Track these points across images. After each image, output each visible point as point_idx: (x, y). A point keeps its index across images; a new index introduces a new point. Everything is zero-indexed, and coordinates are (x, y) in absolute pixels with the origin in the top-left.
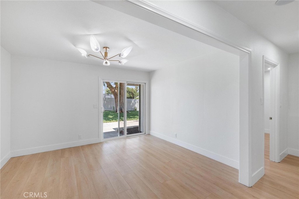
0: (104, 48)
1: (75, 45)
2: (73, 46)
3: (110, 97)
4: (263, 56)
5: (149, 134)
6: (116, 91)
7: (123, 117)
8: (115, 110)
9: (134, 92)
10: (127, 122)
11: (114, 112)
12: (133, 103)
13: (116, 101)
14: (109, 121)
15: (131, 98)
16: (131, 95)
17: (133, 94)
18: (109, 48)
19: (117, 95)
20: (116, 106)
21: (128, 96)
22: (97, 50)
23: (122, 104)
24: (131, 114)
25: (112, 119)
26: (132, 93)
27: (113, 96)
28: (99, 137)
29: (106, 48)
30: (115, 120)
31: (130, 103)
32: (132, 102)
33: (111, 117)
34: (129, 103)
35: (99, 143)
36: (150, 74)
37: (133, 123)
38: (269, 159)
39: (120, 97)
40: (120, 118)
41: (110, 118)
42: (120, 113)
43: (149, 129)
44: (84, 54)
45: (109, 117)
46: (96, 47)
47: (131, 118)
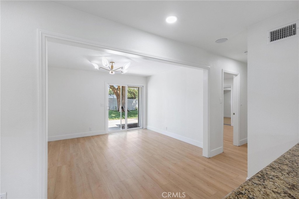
0: (111, 62)
1: (90, 61)
2: (88, 62)
3: (112, 97)
4: (222, 69)
5: (146, 129)
6: (118, 92)
7: (124, 115)
8: (117, 109)
9: (136, 93)
10: (128, 119)
11: (116, 111)
12: (134, 104)
13: (118, 101)
14: (112, 119)
15: (132, 98)
16: (133, 96)
17: (134, 95)
18: (114, 63)
19: (119, 95)
20: (118, 106)
21: (129, 97)
22: (106, 65)
23: (124, 104)
24: (132, 113)
25: (115, 117)
26: (133, 93)
27: (115, 97)
28: (105, 130)
29: (112, 62)
30: (118, 118)
31: (132, 103)
32: (133, 102)
33: (114, 115)
34: (130, 103)
35: (105, 134)
36: (147, 78)
37: (133, 120)
38: (233, 144)
39: (122, 97)
40: (122, 117)
41: (113, 117)
42: (122, 112)
43: (146, 124)
44: (96, 67)
45: (112, 115)
46: (106, 64)
47: (132, 116)
